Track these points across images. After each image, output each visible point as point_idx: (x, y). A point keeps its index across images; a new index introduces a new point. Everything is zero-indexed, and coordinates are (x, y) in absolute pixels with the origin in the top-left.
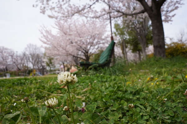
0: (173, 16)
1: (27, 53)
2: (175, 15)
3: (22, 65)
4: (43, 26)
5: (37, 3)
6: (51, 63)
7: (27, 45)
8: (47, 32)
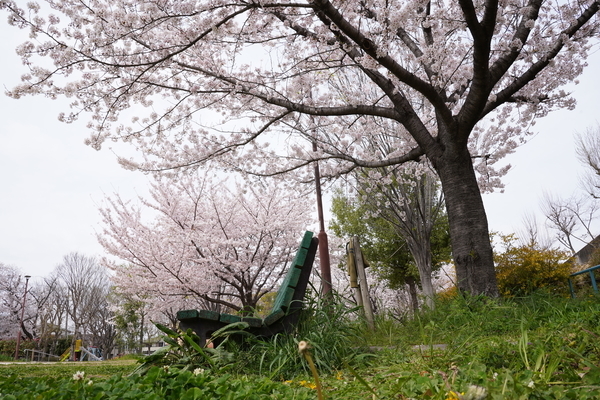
0: (505, 171)
1: (62, 282)
2: (508, 167)
3: (38, 323)
4: (114, 199)
5: (75, 110)
6: (133, 319)
7: (66, 258)
8: (126, 216)
